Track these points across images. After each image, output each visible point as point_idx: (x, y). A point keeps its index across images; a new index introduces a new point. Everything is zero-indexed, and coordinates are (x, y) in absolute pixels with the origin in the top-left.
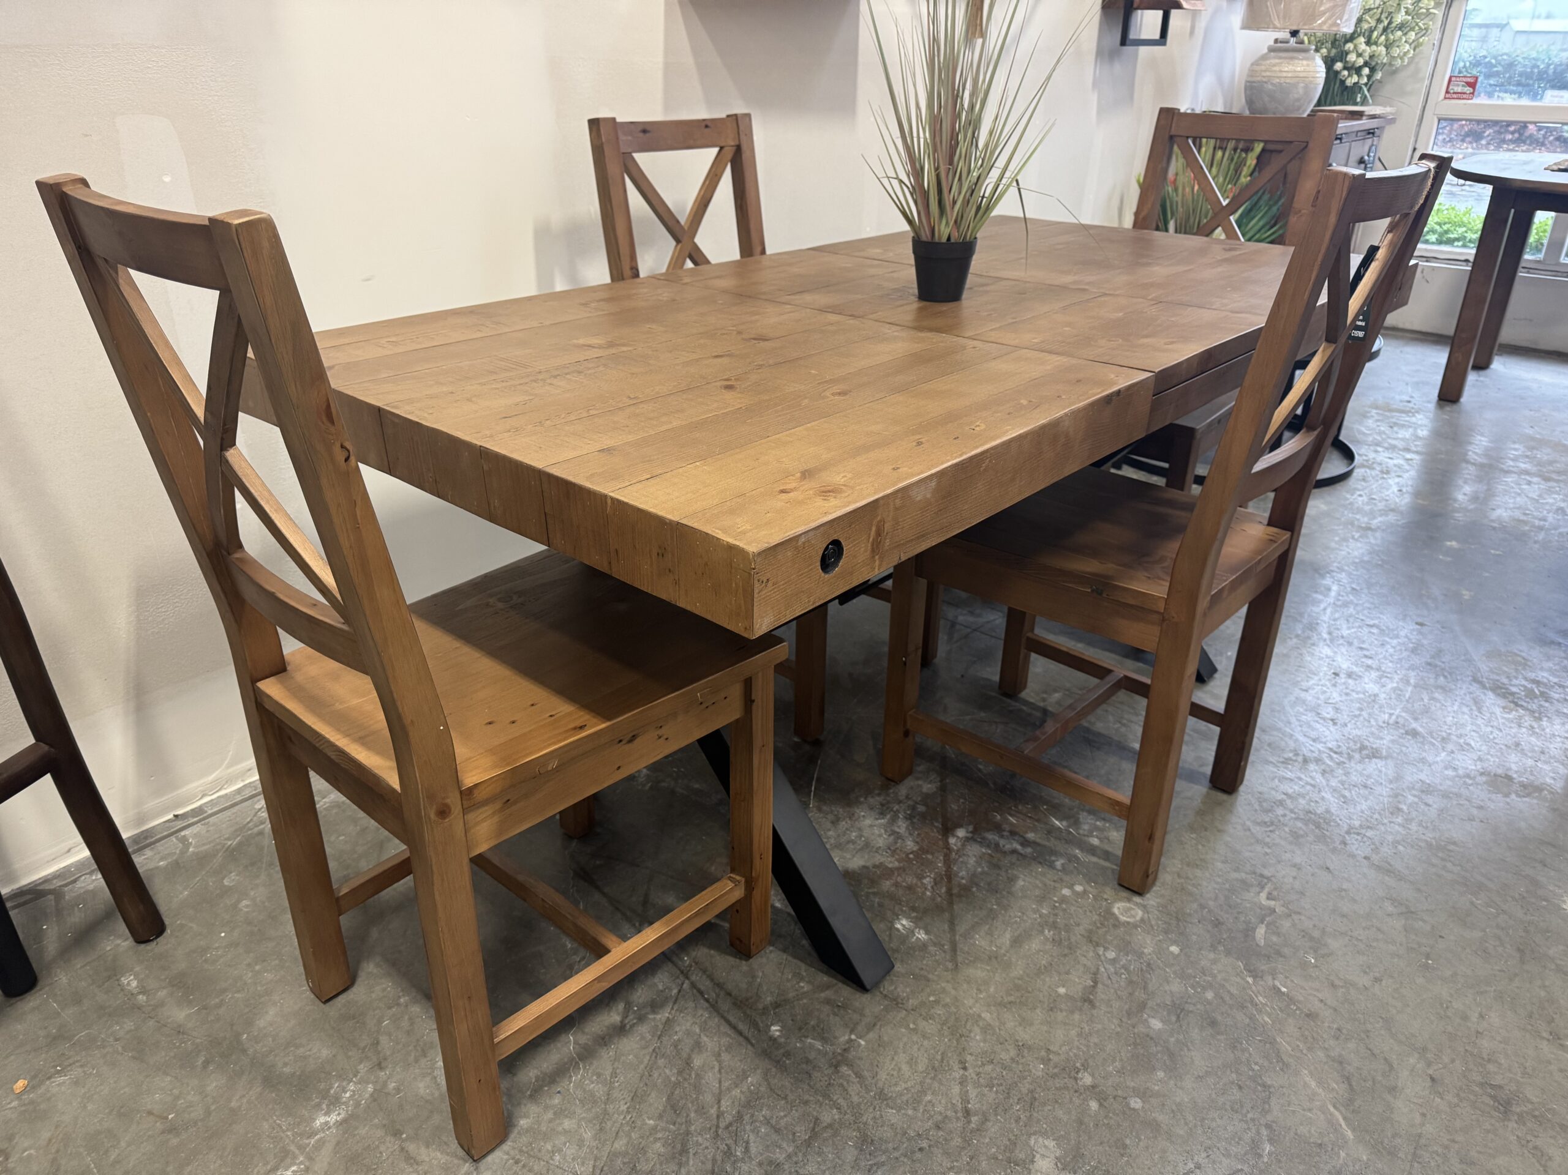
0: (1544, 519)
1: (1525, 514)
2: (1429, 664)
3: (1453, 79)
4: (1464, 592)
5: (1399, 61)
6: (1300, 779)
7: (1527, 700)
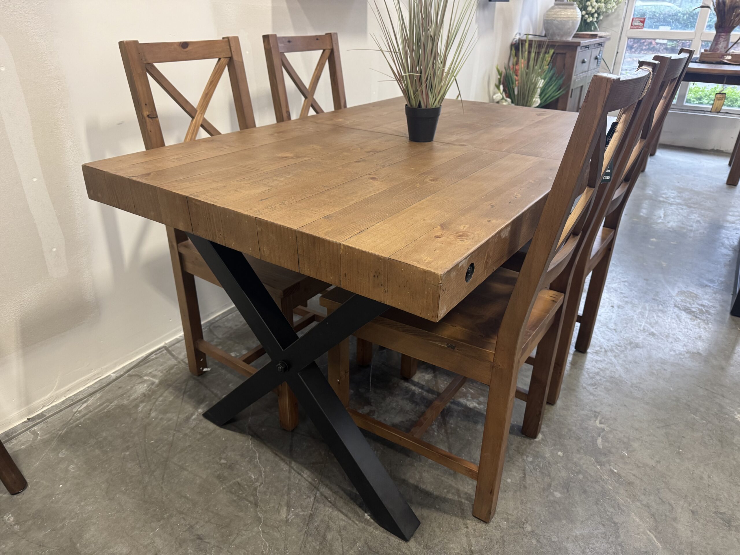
0: (692, 226)
1: (683, 224)
2: (654, 299)
3: (634, 19)
4: (663, 263)
5: (610, 11)
6: (605, 360)
7: (701, 314)
